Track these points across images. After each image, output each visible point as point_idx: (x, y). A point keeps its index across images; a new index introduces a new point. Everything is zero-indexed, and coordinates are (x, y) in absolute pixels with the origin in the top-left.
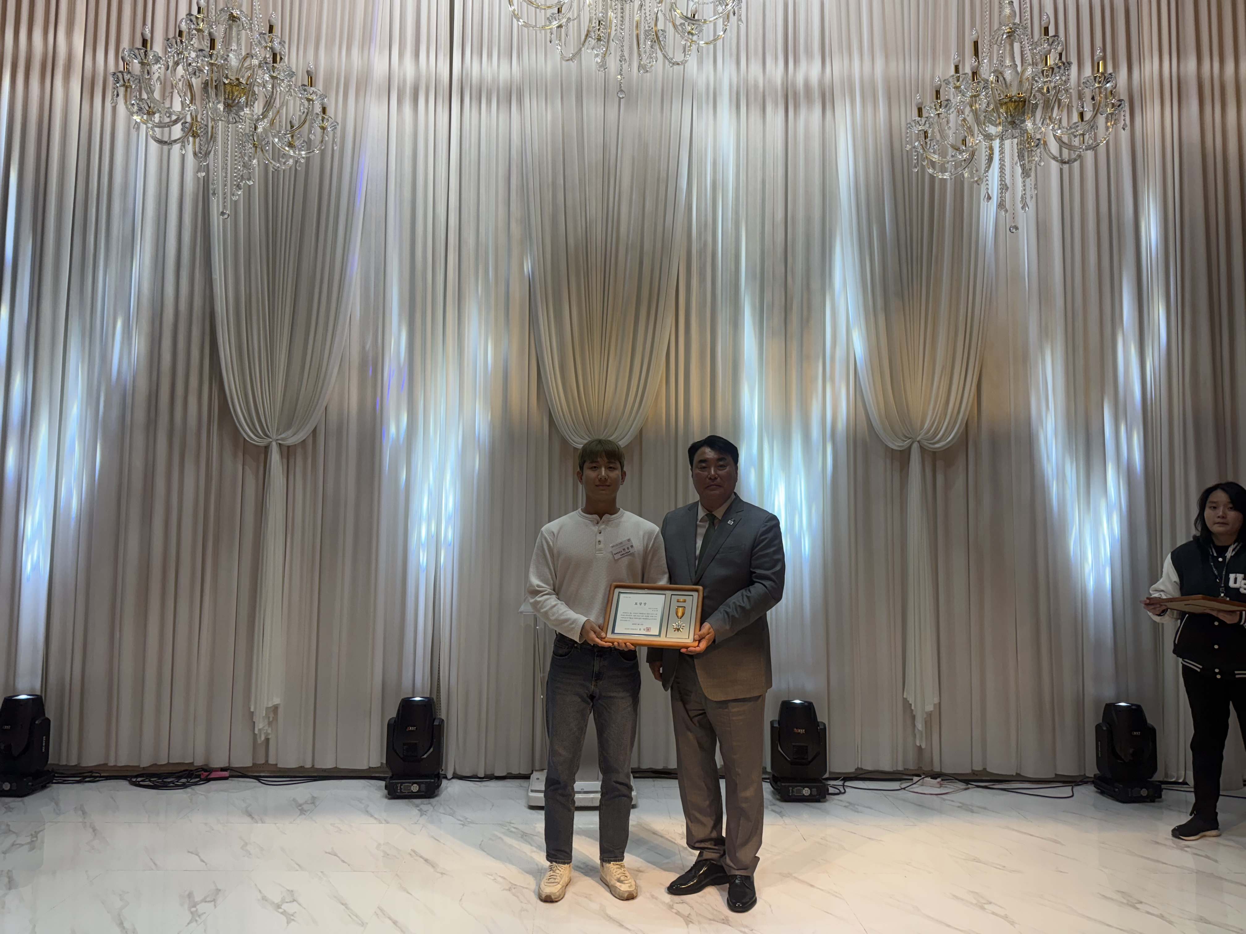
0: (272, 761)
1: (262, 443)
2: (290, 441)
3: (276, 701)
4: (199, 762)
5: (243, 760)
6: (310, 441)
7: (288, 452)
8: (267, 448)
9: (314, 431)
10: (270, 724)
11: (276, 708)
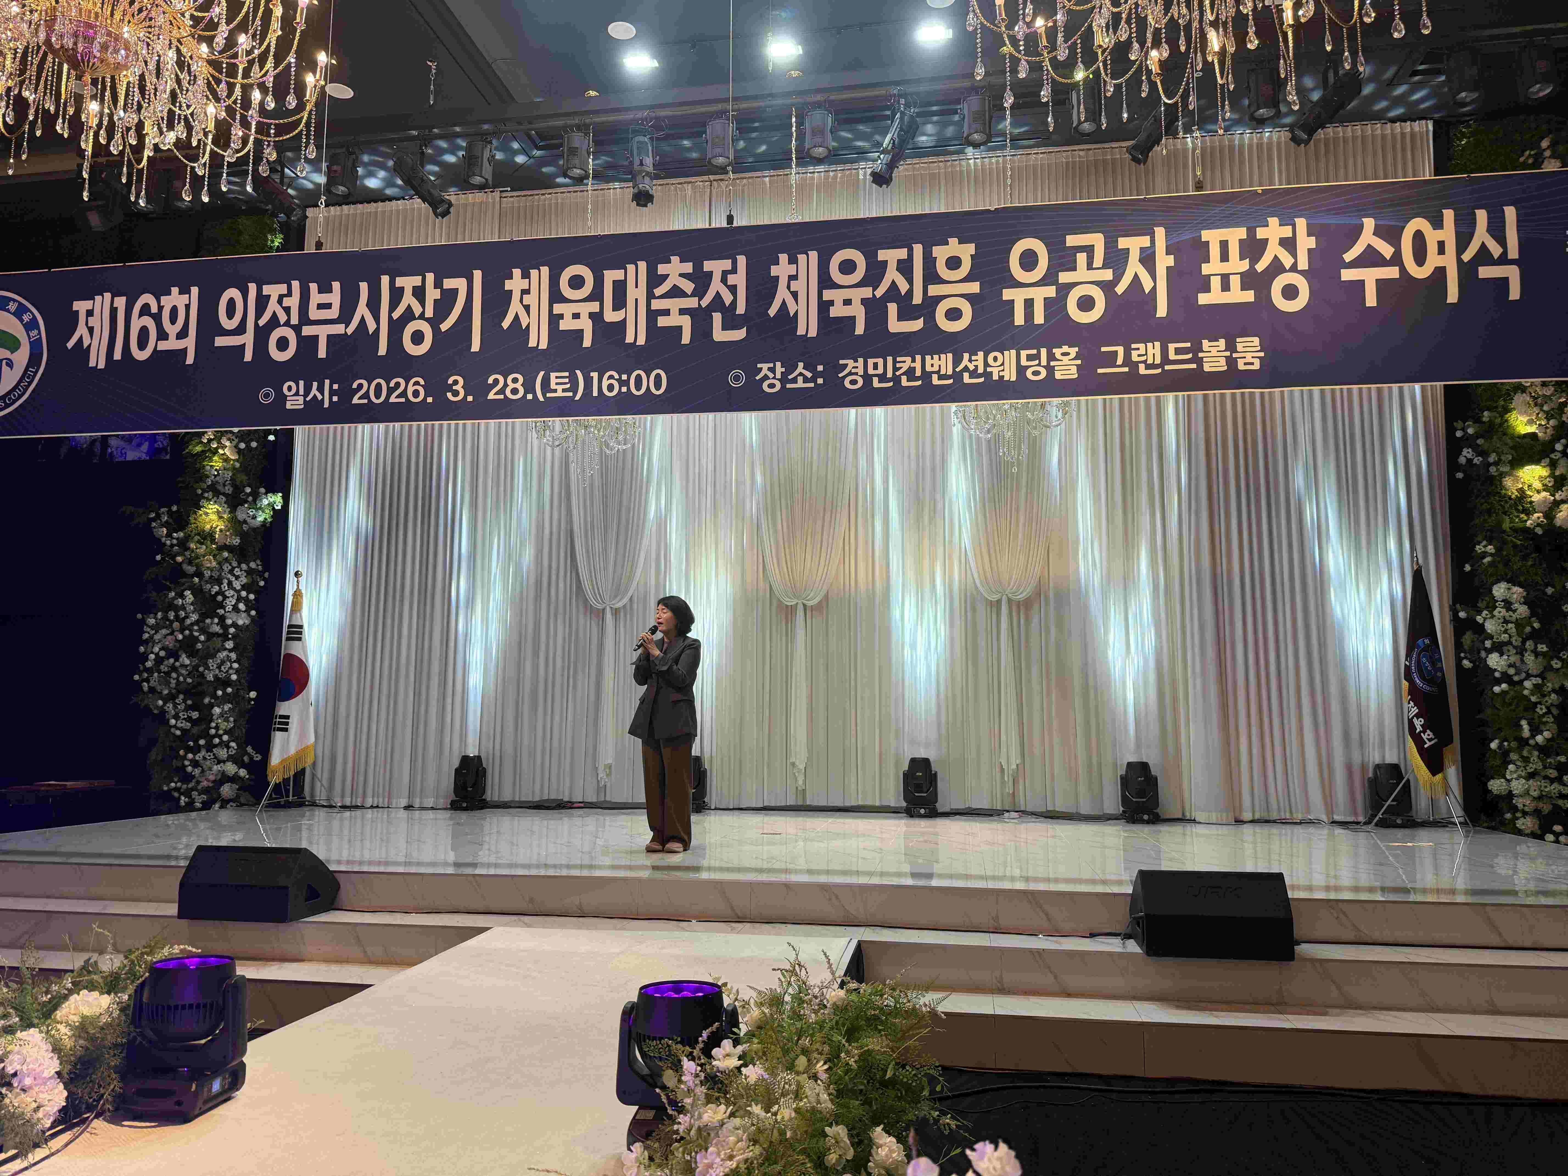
0: (608, 799)
1: (600, 607)
2: (617, 606)
3: (610, 761)
4: (566, 799)
5: (592, 798)
6: (628, 607)
7: (616, 612)
8: (604, 610)
9: (631, 599)
10: (607, 775)
11: (610, 767)
